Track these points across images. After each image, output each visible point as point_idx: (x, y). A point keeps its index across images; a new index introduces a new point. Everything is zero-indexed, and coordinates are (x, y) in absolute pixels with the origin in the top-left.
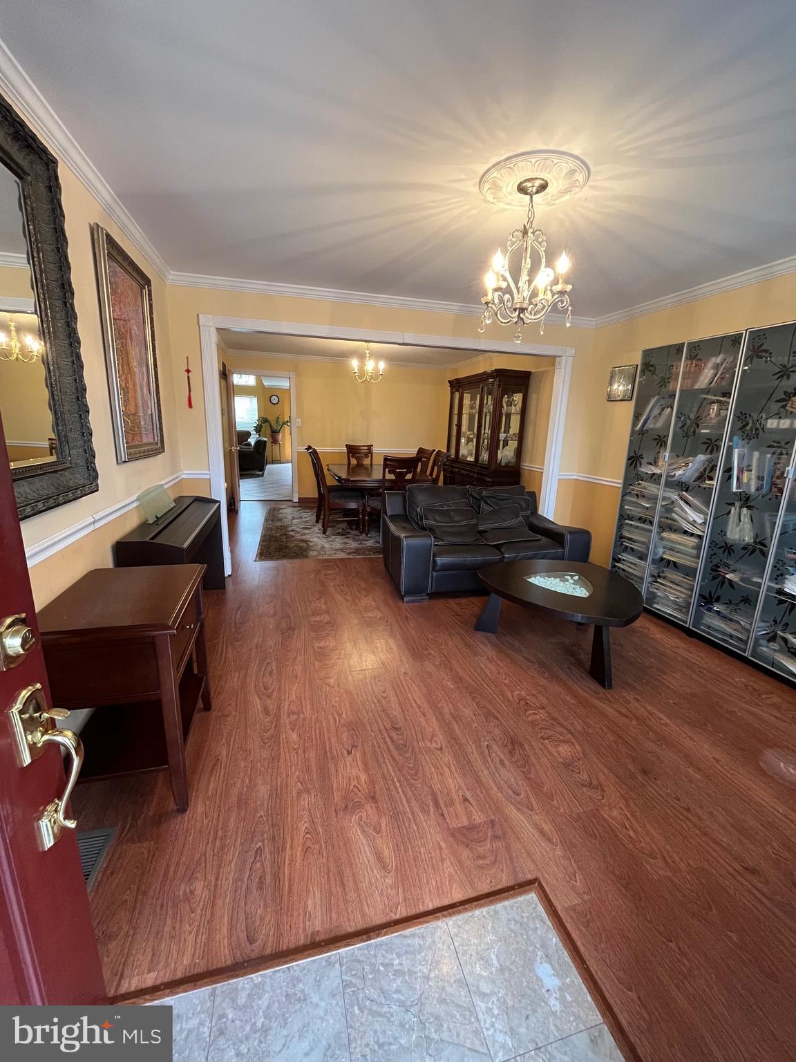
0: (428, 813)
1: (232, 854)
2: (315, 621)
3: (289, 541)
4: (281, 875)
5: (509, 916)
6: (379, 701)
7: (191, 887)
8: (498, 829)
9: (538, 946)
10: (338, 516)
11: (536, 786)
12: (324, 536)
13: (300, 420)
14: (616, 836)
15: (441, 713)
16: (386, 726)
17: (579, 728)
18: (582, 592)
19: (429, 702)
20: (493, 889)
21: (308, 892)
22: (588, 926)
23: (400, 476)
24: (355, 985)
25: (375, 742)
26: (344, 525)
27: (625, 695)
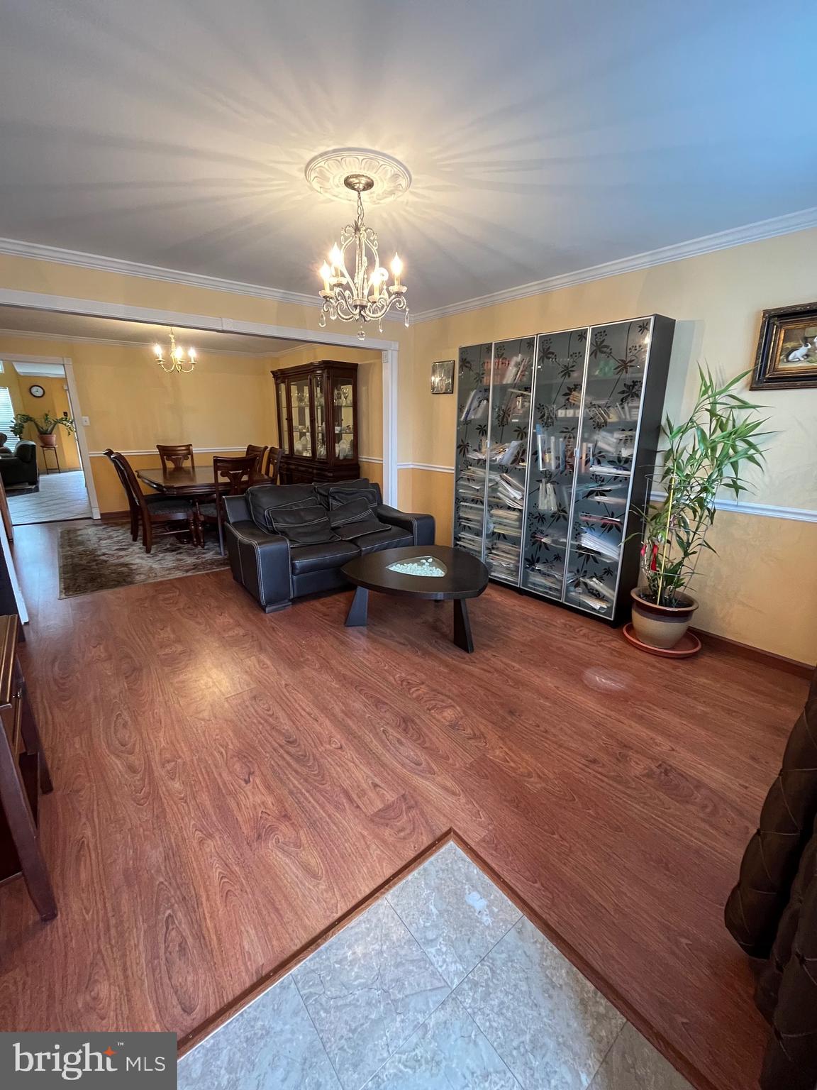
0: (344, 810)
1: (135, 935)
2: (165, 655)
3: (103, 568)
4: (205, 932)
5: (437, 869)
6: (266, 721)
7: (92, 993)
8: (410, 800)
9: (464, 882)
10: (160, 530)
11: (432, 751)
12: (148, 555)
13: (87, 417)
14: (502, 770)
15: (333, 715)
16: (281, 743)
17: (455, 692)
18: (438, 573)
19: (318, 707)
20: (418, 852)
21: (240, 933)
22: (497, 849)
23: (235, 478)
24: (315, 993)
25: (272, 762)
26: (172, 540)
27: (485, 654)
